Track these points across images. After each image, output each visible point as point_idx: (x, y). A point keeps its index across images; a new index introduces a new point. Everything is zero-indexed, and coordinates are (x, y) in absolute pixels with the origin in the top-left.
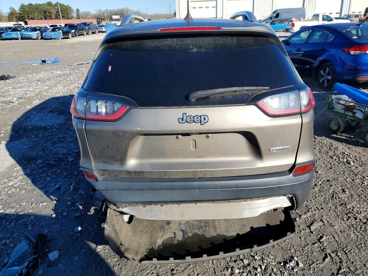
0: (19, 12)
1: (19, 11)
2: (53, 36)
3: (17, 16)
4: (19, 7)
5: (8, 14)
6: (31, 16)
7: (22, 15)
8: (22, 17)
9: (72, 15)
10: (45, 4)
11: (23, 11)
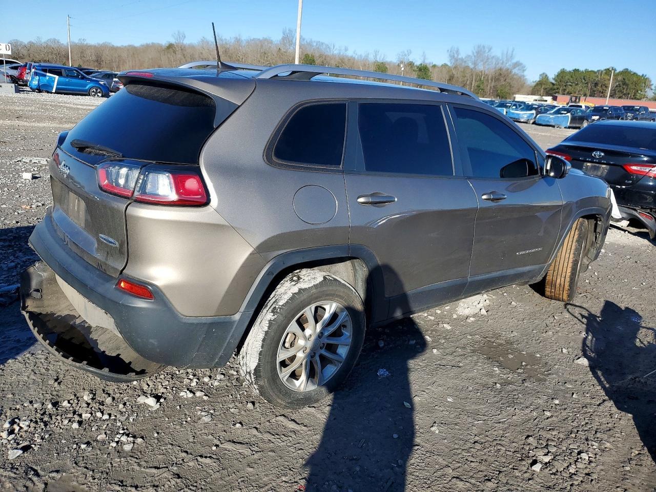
0: (553, 82)
1: (554, 79)
2: (552, 121)
3: (546, 87)
4: (556, 74)
5: (535, 84)
6: (569, 89)
7: (555, 87)
8: (555, 89)
9: (646, 92)
10: (602, 71)
11: (559, 81)
